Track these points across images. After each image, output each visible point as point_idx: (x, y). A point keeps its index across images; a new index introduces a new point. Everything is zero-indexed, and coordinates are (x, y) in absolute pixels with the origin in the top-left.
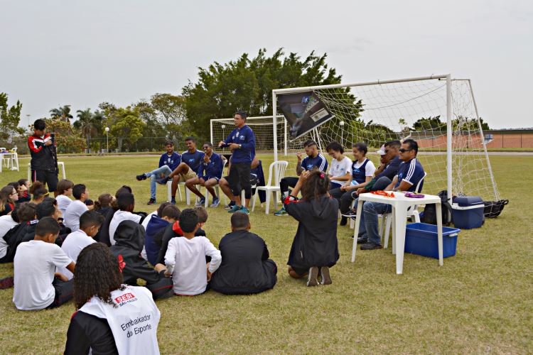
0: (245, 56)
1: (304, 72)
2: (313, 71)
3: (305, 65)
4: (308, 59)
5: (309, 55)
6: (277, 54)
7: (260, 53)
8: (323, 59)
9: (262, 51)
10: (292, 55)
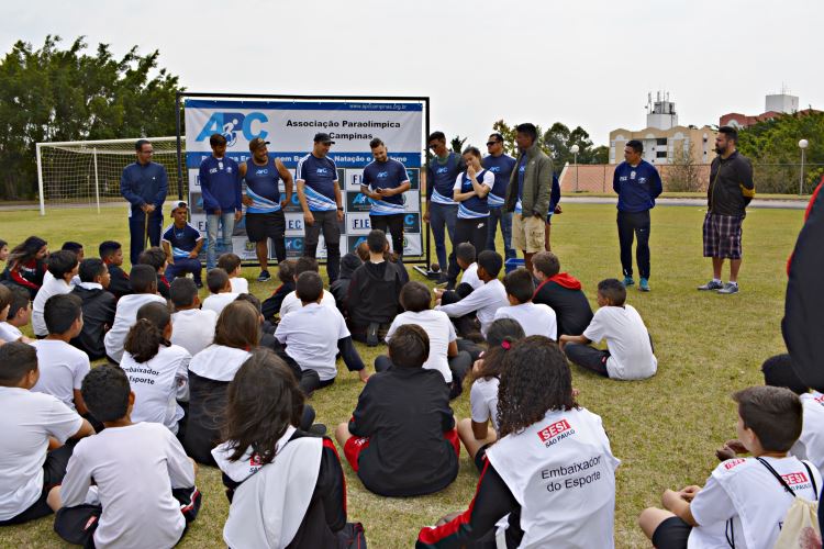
0: (20, 45)
1: (122, 76)
2: (138, 77)
3: (122, 66)
4: (127, 58)
5: (128, 52)
6: (76, 47)
7: (47, 42)
8: (154, 57)
9: (52, 39)
10: (102, 48)
